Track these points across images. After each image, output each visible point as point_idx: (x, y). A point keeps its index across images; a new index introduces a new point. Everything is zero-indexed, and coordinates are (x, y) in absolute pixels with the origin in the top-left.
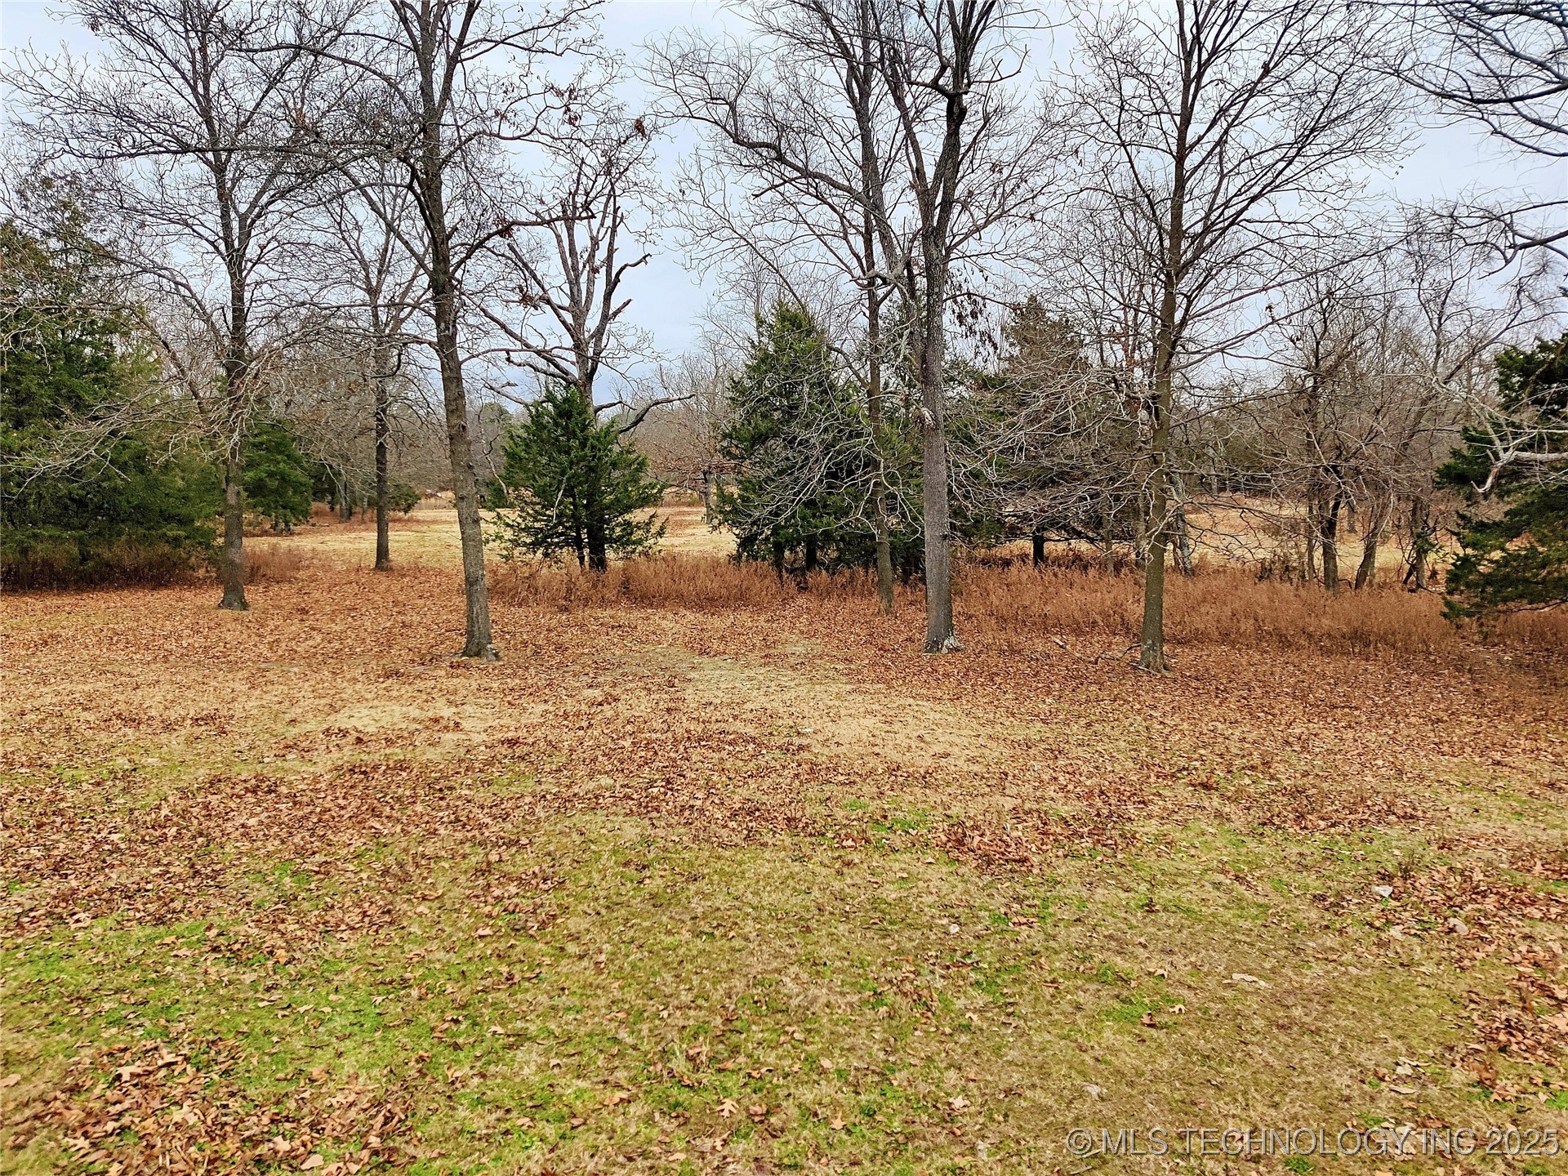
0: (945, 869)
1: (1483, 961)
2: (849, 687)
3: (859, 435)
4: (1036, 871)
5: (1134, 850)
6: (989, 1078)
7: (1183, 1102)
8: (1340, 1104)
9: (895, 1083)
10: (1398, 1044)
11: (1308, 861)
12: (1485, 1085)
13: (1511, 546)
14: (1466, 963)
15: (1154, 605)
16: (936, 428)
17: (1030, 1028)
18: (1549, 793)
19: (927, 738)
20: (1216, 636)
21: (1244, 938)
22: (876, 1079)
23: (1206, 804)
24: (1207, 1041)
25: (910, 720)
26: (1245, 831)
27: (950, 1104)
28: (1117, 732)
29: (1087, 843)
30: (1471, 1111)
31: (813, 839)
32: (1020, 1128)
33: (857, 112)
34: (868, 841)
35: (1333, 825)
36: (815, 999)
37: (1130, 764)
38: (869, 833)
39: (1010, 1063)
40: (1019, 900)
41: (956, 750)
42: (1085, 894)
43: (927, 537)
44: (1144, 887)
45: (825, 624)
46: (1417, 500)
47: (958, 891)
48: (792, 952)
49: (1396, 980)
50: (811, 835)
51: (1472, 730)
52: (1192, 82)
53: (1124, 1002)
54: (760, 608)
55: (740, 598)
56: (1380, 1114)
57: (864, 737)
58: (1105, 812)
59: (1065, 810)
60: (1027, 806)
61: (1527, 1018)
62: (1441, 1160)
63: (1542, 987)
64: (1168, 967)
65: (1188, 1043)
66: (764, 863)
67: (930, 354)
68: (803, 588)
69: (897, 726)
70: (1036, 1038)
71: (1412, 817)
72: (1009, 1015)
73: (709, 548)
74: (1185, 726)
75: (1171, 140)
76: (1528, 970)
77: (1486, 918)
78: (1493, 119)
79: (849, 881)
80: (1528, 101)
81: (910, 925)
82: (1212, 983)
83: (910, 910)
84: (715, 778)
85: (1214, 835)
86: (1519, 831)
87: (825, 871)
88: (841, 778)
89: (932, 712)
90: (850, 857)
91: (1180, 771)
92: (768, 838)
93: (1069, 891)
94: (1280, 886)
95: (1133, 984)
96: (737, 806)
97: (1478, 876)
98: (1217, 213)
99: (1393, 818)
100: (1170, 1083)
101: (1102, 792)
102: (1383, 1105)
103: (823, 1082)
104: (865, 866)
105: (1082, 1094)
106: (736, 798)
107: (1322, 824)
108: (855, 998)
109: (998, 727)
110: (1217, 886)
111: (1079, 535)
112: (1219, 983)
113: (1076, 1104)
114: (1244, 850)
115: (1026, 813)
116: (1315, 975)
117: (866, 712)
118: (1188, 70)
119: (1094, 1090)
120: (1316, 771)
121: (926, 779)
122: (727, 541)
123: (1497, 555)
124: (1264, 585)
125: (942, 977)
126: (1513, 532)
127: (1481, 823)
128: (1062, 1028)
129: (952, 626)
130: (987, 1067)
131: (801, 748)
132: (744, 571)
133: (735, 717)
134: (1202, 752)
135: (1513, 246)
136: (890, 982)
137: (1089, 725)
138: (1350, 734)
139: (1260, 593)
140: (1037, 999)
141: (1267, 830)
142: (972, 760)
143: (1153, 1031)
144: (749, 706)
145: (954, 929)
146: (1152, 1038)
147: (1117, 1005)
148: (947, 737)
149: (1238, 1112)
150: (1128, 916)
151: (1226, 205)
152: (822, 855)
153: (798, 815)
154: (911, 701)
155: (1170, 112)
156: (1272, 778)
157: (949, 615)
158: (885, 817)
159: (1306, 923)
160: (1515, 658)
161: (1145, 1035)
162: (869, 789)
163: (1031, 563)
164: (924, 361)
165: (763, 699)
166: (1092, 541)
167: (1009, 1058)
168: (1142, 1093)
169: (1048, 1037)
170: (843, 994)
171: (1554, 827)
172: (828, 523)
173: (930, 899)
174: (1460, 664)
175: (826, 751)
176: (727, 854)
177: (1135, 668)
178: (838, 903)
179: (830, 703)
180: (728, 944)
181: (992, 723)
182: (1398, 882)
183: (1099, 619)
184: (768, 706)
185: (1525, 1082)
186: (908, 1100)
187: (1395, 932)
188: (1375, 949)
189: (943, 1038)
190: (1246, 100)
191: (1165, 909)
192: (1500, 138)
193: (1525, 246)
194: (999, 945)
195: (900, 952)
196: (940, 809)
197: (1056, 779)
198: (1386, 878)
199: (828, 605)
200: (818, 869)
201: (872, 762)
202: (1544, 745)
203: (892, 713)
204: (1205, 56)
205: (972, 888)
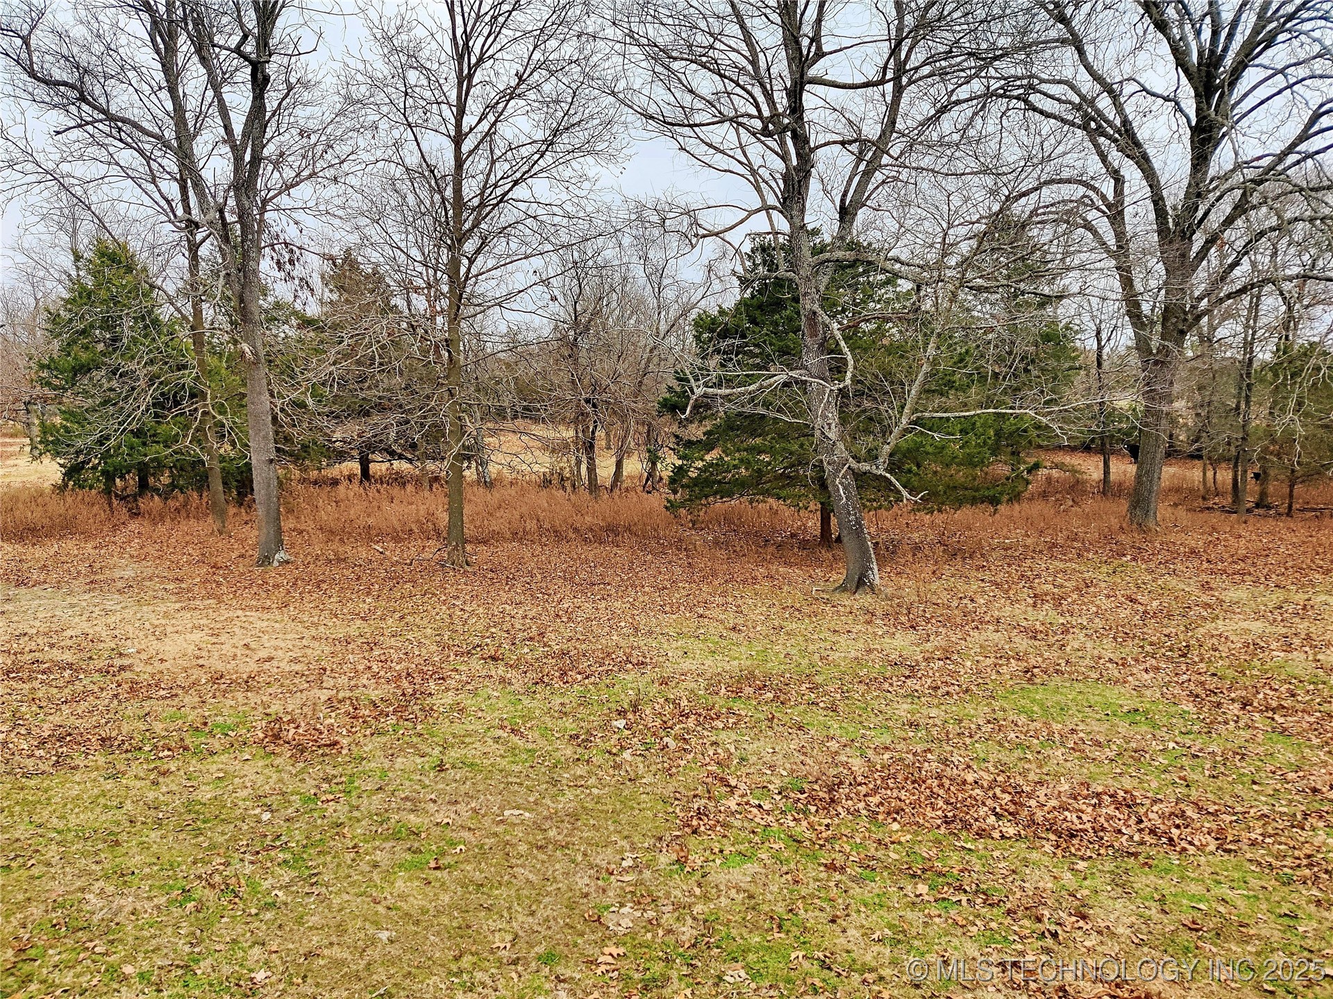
0: (261, 763)
1: (685, 767)
2: (178, 606)
3: (185, 367)
4: (344, 752)
5: (431, 720)
6: (291, 946)
7: (460, 928)
8: (581, 901)
9: (199, 972)
10: (624, 843)
11: (568, 709)
12: (681, 862)
13: (708, 458)
14: (674, 770)
15: (456, 512)
16: (256, 363)
17: (331, 893)
18: (732, 634)
19: (253, 645)
20: (508, 535)
21: (515, 780)
22: (180, 972)
23: (493, 673)
24: (481, 872)
25: (237, 630)
26: (522, 691)
27: (252, 979)
28: (425, 621)
29: (392, 720)
30: (671, 884)
31: (129, 755)
32: (317, 985)
33: (163, 66)
34: (186, 749)
35: (587, 677)
36: (120, 909)
37: (434, 648)
38: (187, 742)
39: (311, 928)
40: (327, 780)
41: (280, 653)
42: (387, 764)
43: (254, 462)
44: (436, 751)
45: (157, 547)
46: (650, 425)
47: (272, 781)
48: (98, 868)
49: (626, 792)
50: (127, 751)
51: (686, 593)
52: (465, 80)
53: (414, 852)
54: (87, 535)
55: (66, 527)
56: (609, 901)
57: (190, 651)
58: (410, 691)
59: (375, 695)
60: (341, 695)
61: (711, 804)
62: (650, 927)
63: (722, 780)
64: (453, 816)
65: (465, 877)
66: (74, 786)
67: (247, 293)
68: (135, 514)
69: (223, 638)
70: (336, 901)
71: (643, 663)
72: (312, 885)
73: (34, 478)
74: (481, 610)
75: (450, 127)
76: (713, 768)
77: (688, 733)
78: (680, 139)
79: (164, 789)
80: (703, 128)
81: (223, 820)
82: (487, 822)
83: (224, 806)
84: (23, 709)
85: (498, 698)
86: (712, 665)
87: (139, 784)
88: (162, 693)
89: (258, 621)
90: (166, 767)
91: (474, 648)
92: (80, 761)
93: (373, 765)
94: (546, 732)
95: (423, 835)
96: (46, 734)
97: (684, 703)
98: (488, 191)
99: (630, 666)
100: (450, 914)
101: (409, 674)
102: (611, 894)
103: (124, 989)
104: (182, 772)
105: (373, 941)
106: (46, 726)
107: (579, 677)
108: (163, 900)
109: (322, 629)
110: (497, 740)
111: (401, 457)
112: (494, 820)
113: (369, 952)
114: (520, 707)
115: (340, 702)
116: (568, 800)
117: (194, 627)
118: (461, 70)
119: (384, 935)
120: (578, 636)
121: (248, 684)
122: (51, 470)
123: (700, 464)
124: (544, 493)
125: (252, 863)
126: (709, 447)
127: (689, 661)
128: (360, 886)
129: (281, 542)
130: (289, 936)
131: (122, 668)
132: (69, 500)
133: (52, 646)
134: (493, 630)
135: (696, 235)
136: (200, 877)
137: (402, 618)
138: (603, 604)
139: (541, 499)
140: (339, 865)
141: (539, 688)
142: (295, 660)
143: (438, 873)
144: (69, 633)
145: (266, 816)
146: (437, 879)
147: (409, 857)
148: (273, 642)
149: (504, 925)
150: (423, 778)
151: (496, 186)
152: (137, 769)
153: (114, 734)
154: (240, 613)
155: (448, 103)
156: (545, 645)
157: (279, 531)
158: (205, 724)
159: (563, 759)
160: (715, 538)
161: (431, 878)
162: (191, 699)
163: (356, 481)
164: (242, 301)
165: (85, 625)
166: (410, 461)
167: (310, 924)
168: (426, 928)
169: (346, 897)
170: (150, 899)
171: (735, 659)
172: (156, 451)
173: (245, 793)
174: (679, 545)
175: (149, 669)
176: (32, 783)
177: (443, 566)
178: (152, 812)
179: (157, 622)
180: (27, 873)
181: (316, 625)
182: (630, 716)
183: (414, 527)
184: (91, 631)
185: (708, 852)
186: (211, 985)
187: (627, 755)
188: (611, 772)
189: (249, 919)
190: (508, 101)
191: (454, 767)
192: (684, 154)
193: (704, 236)
194: (308, 823)
195: (212, 847)
196: (260, 709)
197: (370, 668)
198: (622, 713)
199: (161, 529)
200: (131, 784)
201: (196, 674)
202: (730, 600)
203: (219, 625)
204: (474, 60)
205: (285, 776)
